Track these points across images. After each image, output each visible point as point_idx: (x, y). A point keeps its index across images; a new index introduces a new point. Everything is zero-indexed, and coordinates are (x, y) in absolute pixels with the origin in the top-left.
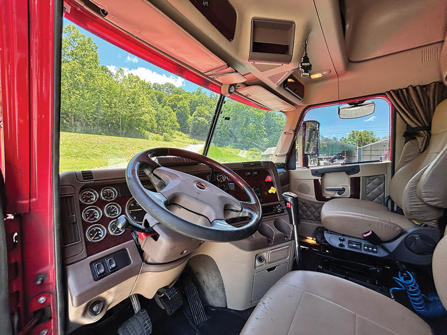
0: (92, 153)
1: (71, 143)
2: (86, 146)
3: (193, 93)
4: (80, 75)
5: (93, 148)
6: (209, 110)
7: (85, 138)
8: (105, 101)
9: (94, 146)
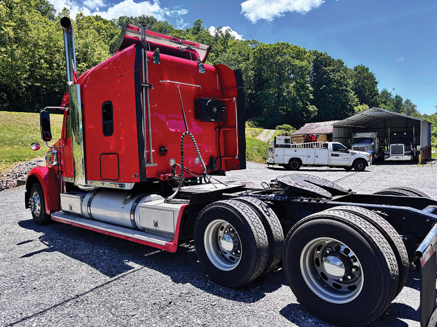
0: (30, 139)
1: (3, 126)
2: (22, 129)
3: (188, 31)
4: (8, 26)
5: (30, 132)
6: (213, 61)
7: (19, 119)
8: (42, 61)
9: (32, 129)
